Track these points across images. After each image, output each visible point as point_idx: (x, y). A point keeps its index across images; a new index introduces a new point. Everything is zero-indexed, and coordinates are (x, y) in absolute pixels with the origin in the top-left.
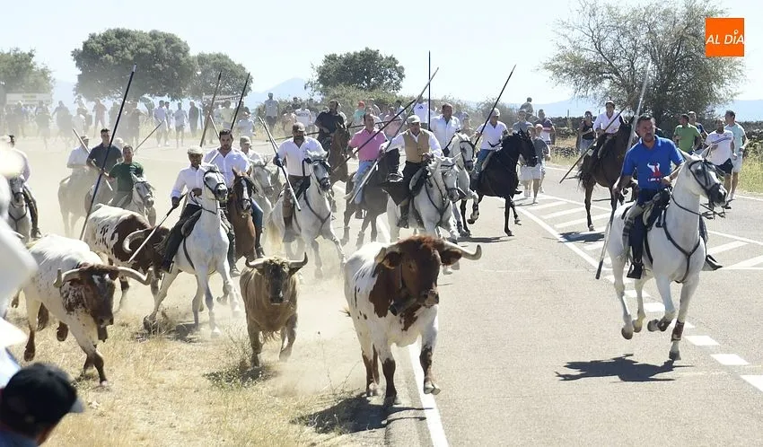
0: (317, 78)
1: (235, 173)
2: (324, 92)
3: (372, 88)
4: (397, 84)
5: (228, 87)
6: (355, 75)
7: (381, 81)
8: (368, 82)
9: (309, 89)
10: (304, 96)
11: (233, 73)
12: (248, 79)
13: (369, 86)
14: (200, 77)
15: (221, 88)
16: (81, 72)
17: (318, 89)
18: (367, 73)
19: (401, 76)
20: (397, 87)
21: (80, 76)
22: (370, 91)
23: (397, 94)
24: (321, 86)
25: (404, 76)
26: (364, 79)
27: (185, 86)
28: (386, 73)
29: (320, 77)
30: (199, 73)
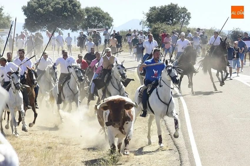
0: (146, 19)
1: (28, 68)
2: (150, 26)
3: (174, 24)
4: (187, 22)
5: (101, 24)
6: (166, 17)
7: (179, 20)
8: (172, 20)
9: (142, 25)
10: (140, 28)
11: (103, 17)
12: (111, 20)
13: (172, 23)
14: (86, 19)
15: (97, 25)
16: (26, 18)
17: (146, 25)
18: (172, 16)
19: (189, 18)
20: (187, 23)
21: (26, 20)
22: (173, 25)
23: (187, 27)
24: (148, 23)
25: (190, 17)
26: (170, 19)
27: (79, 24)
28: (181, 16)
29: (147, 19)
30: (86, 17)
